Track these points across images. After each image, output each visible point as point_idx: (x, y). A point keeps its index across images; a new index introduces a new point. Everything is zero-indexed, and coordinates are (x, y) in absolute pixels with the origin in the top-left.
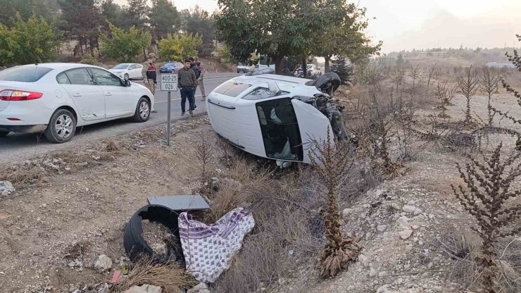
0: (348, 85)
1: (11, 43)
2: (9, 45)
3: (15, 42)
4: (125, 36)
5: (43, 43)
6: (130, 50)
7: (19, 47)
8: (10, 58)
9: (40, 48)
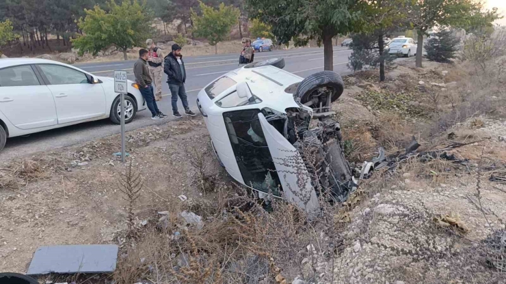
0: (451, 63)
1: (105, 26)
2: (103, 29)
3: (108, 25)
4: (214, 13)
5: (134, 25)
6: (218, 28)
7: (111, 29)
8: (105, 40)
9: (132, 29)
